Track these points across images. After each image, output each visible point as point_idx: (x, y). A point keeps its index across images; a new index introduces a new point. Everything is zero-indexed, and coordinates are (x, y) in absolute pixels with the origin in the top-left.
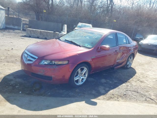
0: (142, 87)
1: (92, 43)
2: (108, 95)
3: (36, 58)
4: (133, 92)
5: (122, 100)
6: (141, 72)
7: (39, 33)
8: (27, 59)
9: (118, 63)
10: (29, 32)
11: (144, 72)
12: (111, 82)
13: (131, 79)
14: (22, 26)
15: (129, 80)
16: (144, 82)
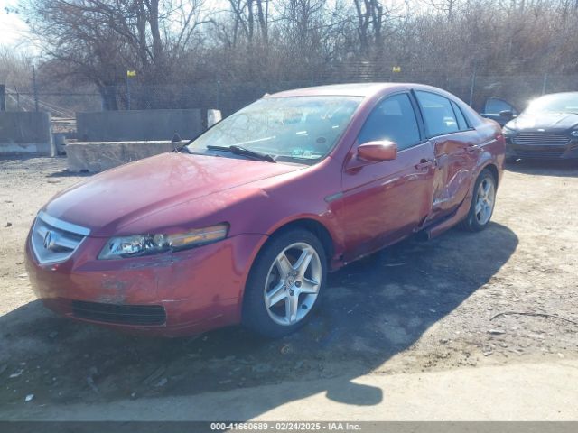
0: (554, 290)
1: (321, 141)
2: (421, 346)
3: (82, 236)
4: (525, 319)
5: (487, 360)
6: (536, 234)
7: (116, 153)
8: (46, 247)
9: (437, 209)
10: (78, 157)
11: (547, 232)
12: (423, 292)
13: (503, 268)
14: (51, 140)
15: (496, 271)
16: (560, 272)
